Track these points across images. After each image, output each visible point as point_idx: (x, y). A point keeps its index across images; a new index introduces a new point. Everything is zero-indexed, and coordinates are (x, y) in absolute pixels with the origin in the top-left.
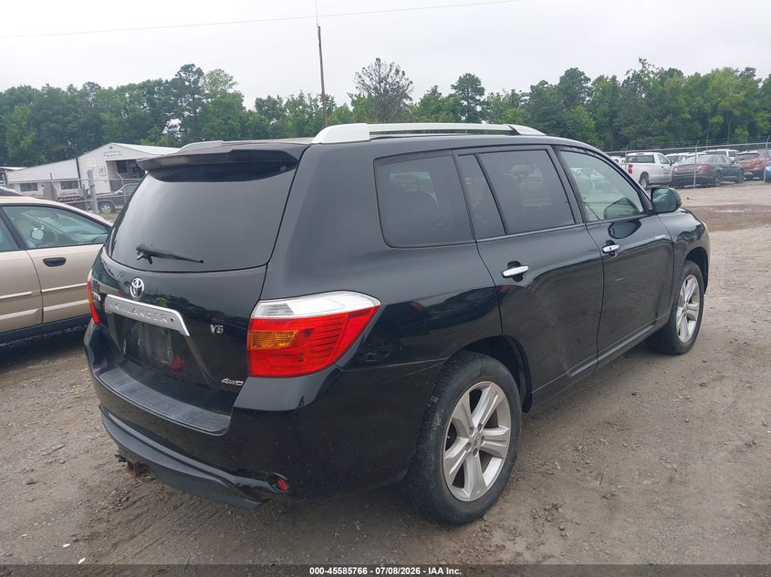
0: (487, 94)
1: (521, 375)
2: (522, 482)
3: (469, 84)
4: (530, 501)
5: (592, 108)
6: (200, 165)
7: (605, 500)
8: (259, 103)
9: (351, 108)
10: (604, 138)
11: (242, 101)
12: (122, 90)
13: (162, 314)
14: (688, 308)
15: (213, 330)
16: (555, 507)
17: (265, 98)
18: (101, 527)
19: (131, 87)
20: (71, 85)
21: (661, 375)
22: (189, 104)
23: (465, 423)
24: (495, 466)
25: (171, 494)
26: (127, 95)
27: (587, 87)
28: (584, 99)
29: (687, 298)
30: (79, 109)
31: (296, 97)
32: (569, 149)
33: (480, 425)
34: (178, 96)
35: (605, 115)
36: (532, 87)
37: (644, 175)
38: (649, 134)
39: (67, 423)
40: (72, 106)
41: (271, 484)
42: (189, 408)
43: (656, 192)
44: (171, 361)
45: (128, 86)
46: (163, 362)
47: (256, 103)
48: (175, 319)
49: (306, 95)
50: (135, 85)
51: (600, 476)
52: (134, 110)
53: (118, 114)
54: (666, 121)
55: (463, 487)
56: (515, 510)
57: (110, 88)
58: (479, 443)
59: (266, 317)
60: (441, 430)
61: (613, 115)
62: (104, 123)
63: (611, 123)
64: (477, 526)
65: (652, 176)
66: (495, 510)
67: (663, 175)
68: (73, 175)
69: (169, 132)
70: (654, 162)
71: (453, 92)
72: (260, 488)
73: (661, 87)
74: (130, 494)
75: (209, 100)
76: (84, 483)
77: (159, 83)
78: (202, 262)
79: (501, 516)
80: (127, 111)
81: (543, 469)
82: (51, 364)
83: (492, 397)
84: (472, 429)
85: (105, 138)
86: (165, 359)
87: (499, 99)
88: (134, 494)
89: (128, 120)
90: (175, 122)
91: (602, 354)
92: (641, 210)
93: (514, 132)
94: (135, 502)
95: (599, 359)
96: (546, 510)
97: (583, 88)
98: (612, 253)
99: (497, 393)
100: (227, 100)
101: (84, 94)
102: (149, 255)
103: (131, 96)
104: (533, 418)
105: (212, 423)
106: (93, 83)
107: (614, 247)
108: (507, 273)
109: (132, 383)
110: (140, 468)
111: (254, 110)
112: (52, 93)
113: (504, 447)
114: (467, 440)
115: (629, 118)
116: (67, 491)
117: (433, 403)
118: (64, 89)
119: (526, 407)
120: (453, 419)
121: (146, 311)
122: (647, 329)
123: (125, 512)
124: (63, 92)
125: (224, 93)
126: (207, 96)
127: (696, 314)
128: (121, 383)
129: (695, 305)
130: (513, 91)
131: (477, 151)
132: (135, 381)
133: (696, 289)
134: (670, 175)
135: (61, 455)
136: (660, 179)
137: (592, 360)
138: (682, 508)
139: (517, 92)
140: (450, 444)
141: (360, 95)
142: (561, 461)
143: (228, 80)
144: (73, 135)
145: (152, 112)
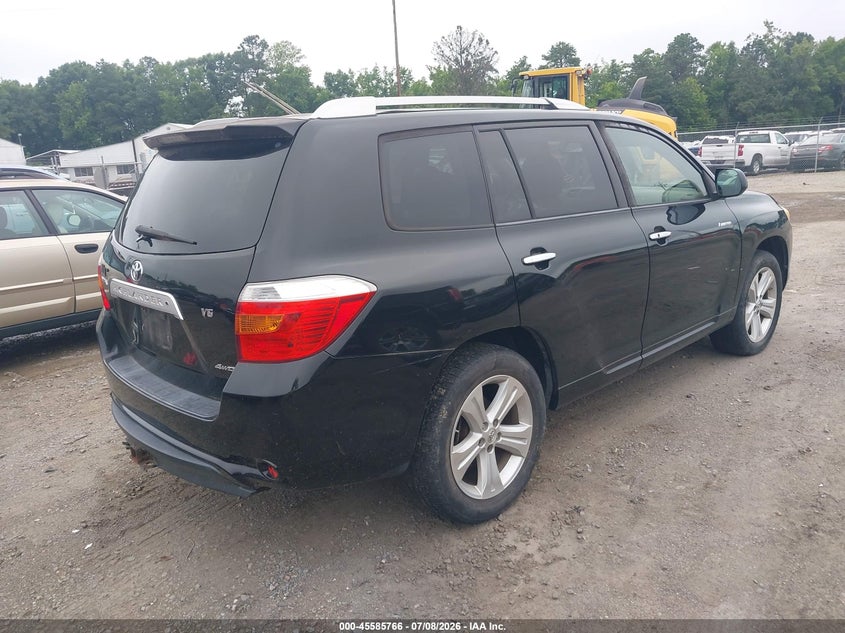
0: (582, 65)
1: (546, 370)
2: (547, 484)
3: (563, 53)
4: (552, 503)
5: (704, 80)
6: (200, 143)
7: (632, 504)
8: (329, 78)
9: (430, 83)
10: (717, 115)
11: (309, 75)
12: (181, 65)
13: (159, 297)
14: (761, 304)
15: (204, 314)
16: (578, 510)
17: (335, 72)
18: (112, 515)
19: (190, 62)
20: (128, 60)
21: (725, 378)
22: (253, 79)
23: (478, 418)
24: (514, 465)
25: (184, 486)
26: (187, 70)
27: (699, 56)
28: (695, 69)
29: (760, 292)
30: (137, 87)
31: (370, 71)
32: (617, 125)
33: (496, 421)
34: (242, 71)
35: (719, 88)
36: (635, 57)
37: (758, 157)
38: (771, 110)
39: (93, 413)
40: (128, 82)
41: (261, 471)
42: (187, 395)
43: (722, 174)
44: (171, 345)
45: (187, 61)
46: (165, 347)
47: (325, 78)
48: (168, 303)
49: (381, 69)
50: (194, 59)
51: (632, 480)
52: (195, 88)
53: (178, 92)
54: (792, 93)
55: (476, 484)
56: (533, 512)
57: (169, 63)
58: (494, 439)
59: (256, 300)
60: (448, 423)
61: (728, 88)
62: (163, 101)
63: (726, 97)
64: (492, 526)
65: (767, 158)
66: (513, 510)
67: (779, 157)
68: (129, 159)
69: (230, 111)
70: (769, 141)
71: (545, 63)
72: (251, 475)
73: (786, 55)
74: (145, 485)
75: (275, 75)
76: (101, 472)
77: (220, 57)
78: (195, 243)
79: (518, 517)
80: (186, 89)
81: (572, 471)
82: (84, 354)
83: (510, 392)
84: (486, 424)
85: (164, 118)
86: (166, 345)
87: (596, 72)
88: (149, 484)
89: (187, 98)
90: (238, 99)
91: (647, 352)
92: (705, 194)
93: (551, 106)
94: (148, 492)
95: (644, 356)
96: (566, 512)
97: (695, 56)
98: (662, 240)
99: (516, 387)
100: (294, 75)
101: (140, 70)
102: (148, 236)
103: (191, 71)
104: (572, 418)
105: (205, 408)
106: (150, 58)
107: (663, 234)
108: (527, 260)
109: (140, 369)
110: (142, 455)
111: (323, 85)
112: (107, 69)
113: (524, 445)
114: (480, 436)
115: (748, 91)
116: (84, 480)
117: (440, 396)
118: (120, 64)
119: (553, 404)
120: (463, 413)
121: (145, 294)
122: (706, 326)
123: (137, 502)
124: (119, 68)
125: (291, 68)
126: (273, 71)
127: (772, 312)
128: (127, 370)
129: (772, 301)
130: (613, 61)
131: (502, 127)
132: (143, 369)
133: (772, 283)
134: (788, 157)
135: (82, 445)
136: (776, 161)
137: (636, 356)
138: (711, 514)
139: (618, 62)
140: (459, 439)
141: (439, 67)
142: (594, 465)
143: (296, 53)
144: (130, 116)
145: (213, 90)
